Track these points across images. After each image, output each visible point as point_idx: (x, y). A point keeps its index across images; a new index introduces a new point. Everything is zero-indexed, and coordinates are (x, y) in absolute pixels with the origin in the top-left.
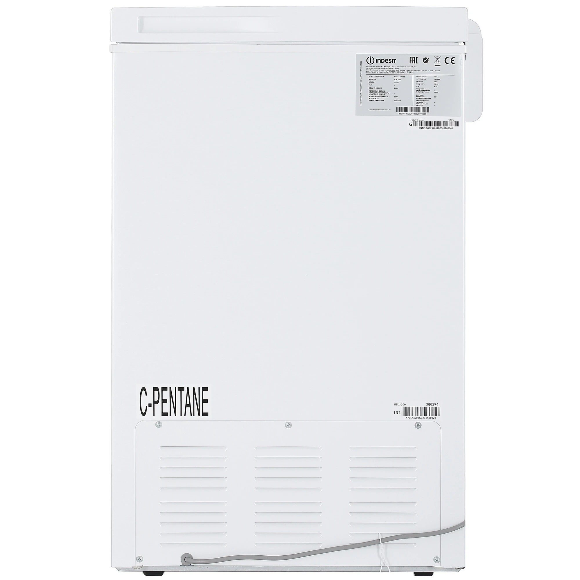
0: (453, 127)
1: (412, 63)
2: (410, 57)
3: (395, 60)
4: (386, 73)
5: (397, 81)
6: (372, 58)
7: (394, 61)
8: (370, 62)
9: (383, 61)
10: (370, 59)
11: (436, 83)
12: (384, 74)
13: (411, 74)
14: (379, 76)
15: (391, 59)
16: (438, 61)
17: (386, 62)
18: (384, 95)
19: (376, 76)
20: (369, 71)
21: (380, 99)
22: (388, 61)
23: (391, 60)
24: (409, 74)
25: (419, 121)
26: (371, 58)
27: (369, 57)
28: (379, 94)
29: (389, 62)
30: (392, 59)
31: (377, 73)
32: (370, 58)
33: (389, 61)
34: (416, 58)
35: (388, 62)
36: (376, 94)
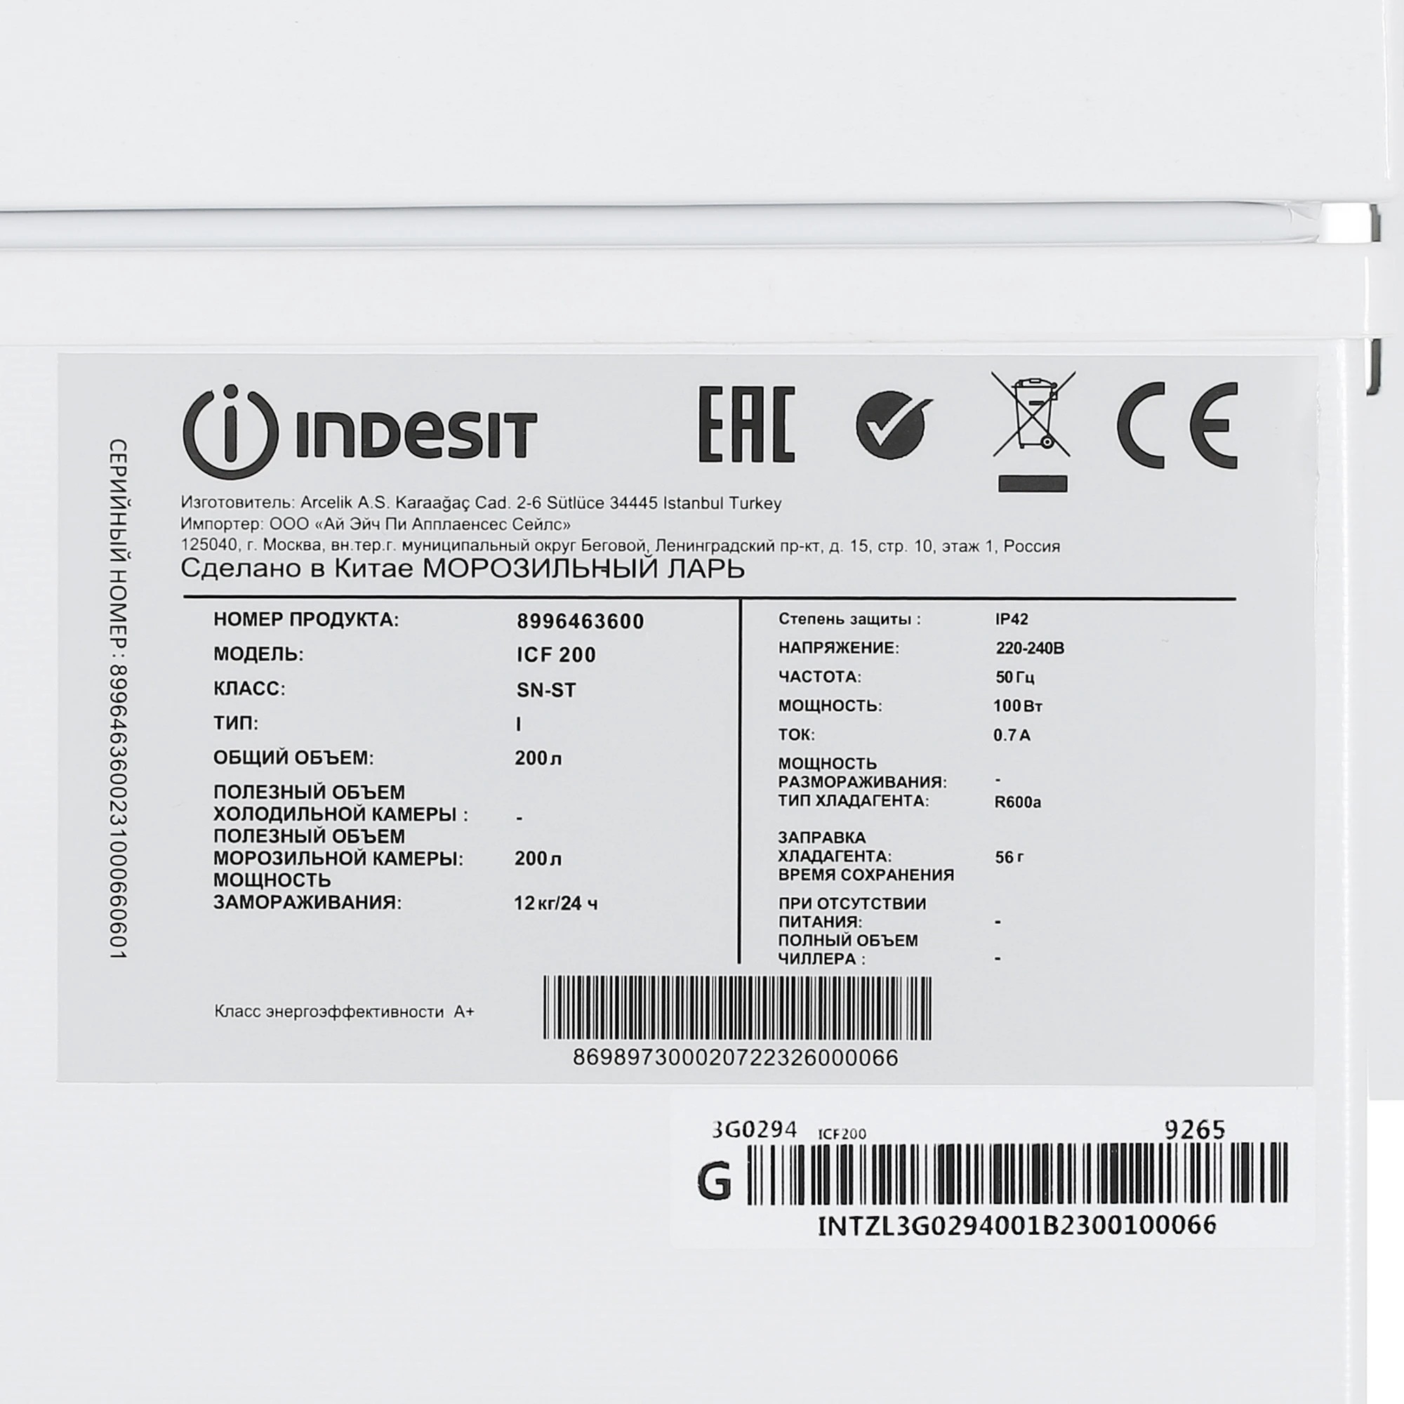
0: (1223, 1209)
1: (727, 454)
2: (707, 394)
3: (522, 421)
4: (419, 583)
5: (548, 672)
6: (255, 398)
7: (507, 432)
8: (231, 454)
9: (380, 435)
10: (231, 414)
11: (1015, 692)
12: (397, 585)
13: (720, 583)
14: (336, 621)
15: (475, 417)
16: (1033, 433)
17: (424, 444)
18: (398, 836)
19: (305, 618)
20: (220, 557)
21: (345, 881)
22: (437, 434)
23: (482, 429)
24: (696, 584)
25: (809, 1139)
26: (241, 403)
27: (208, 397)
28: (330, 825)
29: (454, 453)
30: (494, 418)
31: (305, 583)
32: (221, 403)
33: (449, 441)
34: (782, 393)
35: (436, 453)
36: (304, 826)
